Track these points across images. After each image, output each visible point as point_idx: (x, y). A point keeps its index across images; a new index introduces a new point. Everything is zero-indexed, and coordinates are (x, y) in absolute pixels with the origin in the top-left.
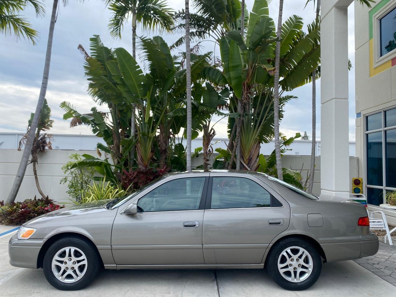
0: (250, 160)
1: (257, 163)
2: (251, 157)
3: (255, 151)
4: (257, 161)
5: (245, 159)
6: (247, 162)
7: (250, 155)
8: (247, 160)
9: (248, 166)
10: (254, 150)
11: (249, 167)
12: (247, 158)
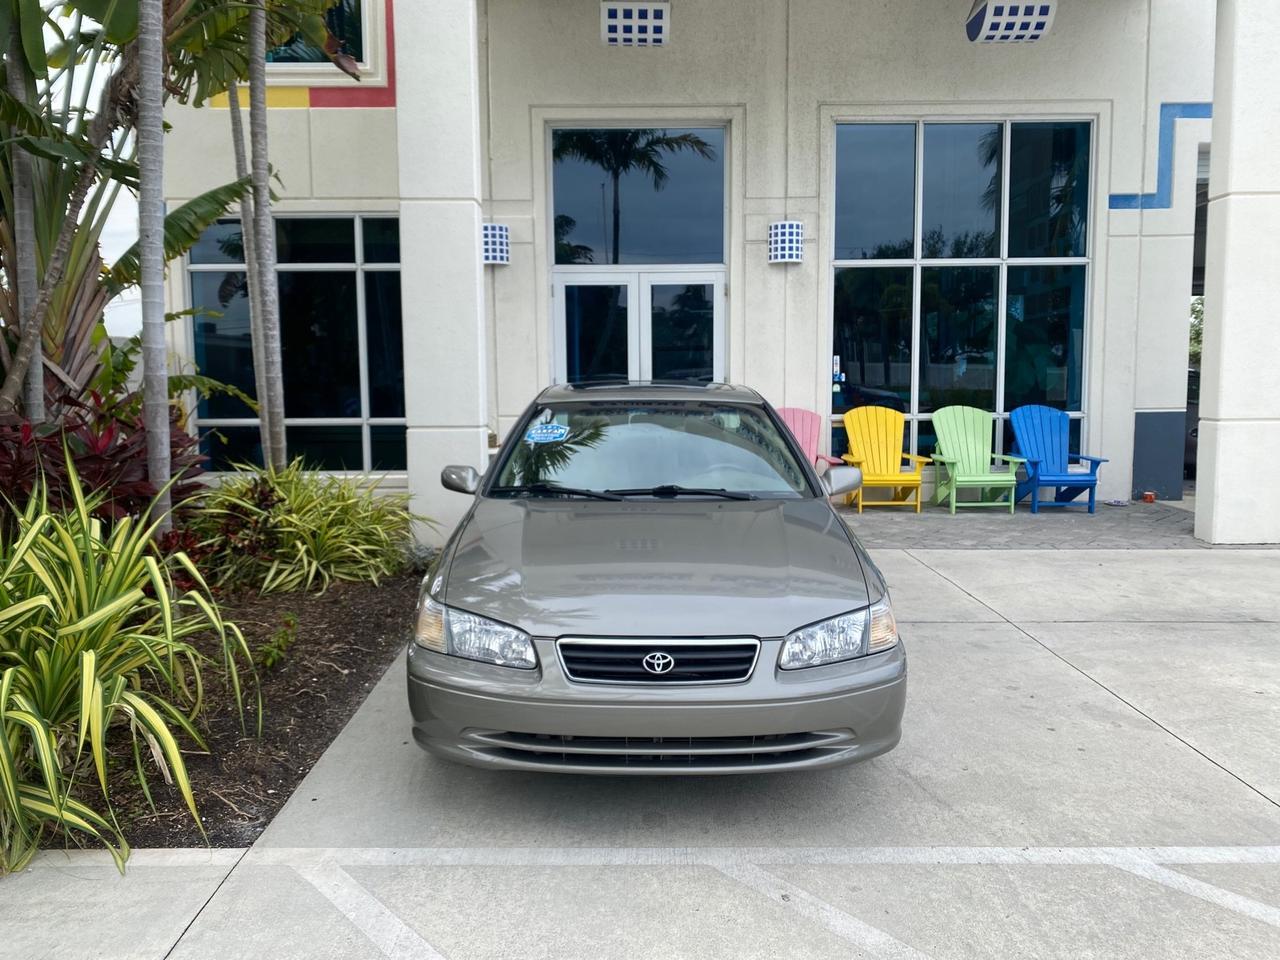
0: (69, 346)
1: (96, 358)
2: (71, 335)
3: (85, 313)
4: (96, 353)
5: (52, 344)
6: (59, 355)
7: (67, 327)
8: (57, 348)
9: (64, 370)
10: (82, 307)
11: (68, 373)
12: (59, 338)
